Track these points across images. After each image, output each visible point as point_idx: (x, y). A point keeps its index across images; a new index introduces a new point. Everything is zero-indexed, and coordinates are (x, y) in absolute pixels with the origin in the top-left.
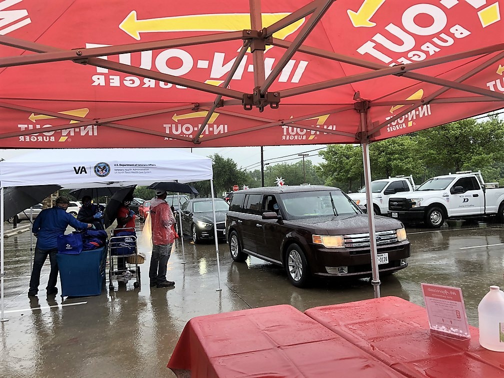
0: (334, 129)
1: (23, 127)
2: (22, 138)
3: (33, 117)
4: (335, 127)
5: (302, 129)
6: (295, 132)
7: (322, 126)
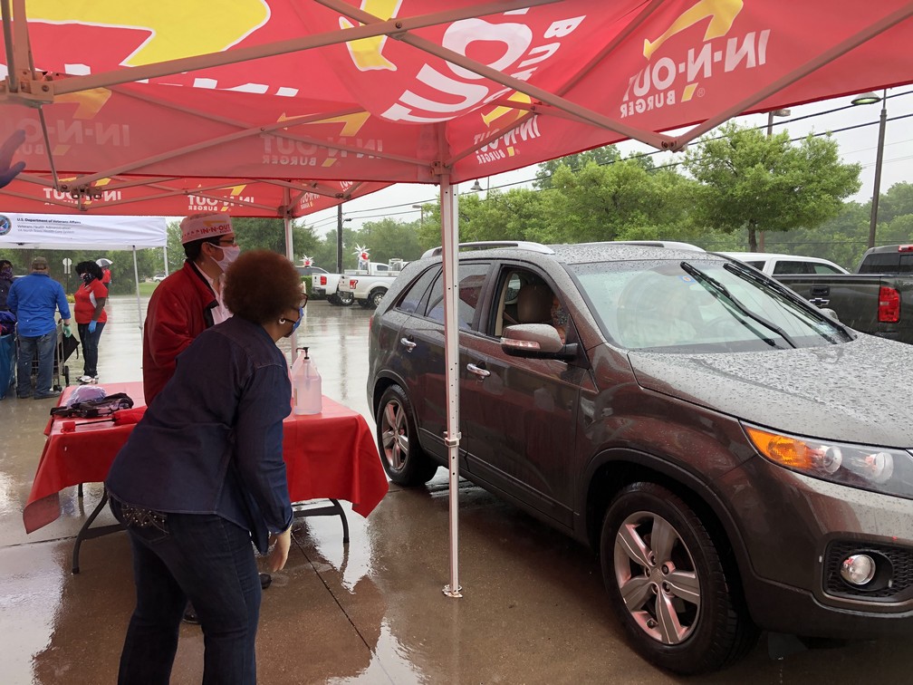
0: (252, 201)
4: (252, 199)
5: (212, 200)
6: (204, 203)
7: (237, 197)
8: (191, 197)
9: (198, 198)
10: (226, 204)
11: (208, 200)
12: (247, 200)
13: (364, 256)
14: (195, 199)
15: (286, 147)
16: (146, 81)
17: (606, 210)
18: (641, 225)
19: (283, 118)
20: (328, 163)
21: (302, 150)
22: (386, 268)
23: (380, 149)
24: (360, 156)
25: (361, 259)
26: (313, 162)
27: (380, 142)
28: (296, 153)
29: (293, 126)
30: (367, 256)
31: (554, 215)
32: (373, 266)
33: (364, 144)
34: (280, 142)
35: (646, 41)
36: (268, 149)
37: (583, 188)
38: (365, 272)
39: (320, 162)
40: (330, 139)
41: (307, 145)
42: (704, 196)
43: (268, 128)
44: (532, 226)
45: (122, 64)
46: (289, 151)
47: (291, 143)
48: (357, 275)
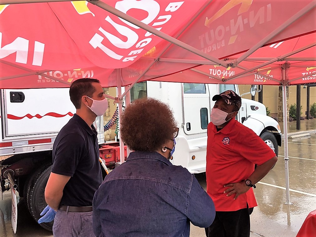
1: (304, 74)
3: (308, 69)
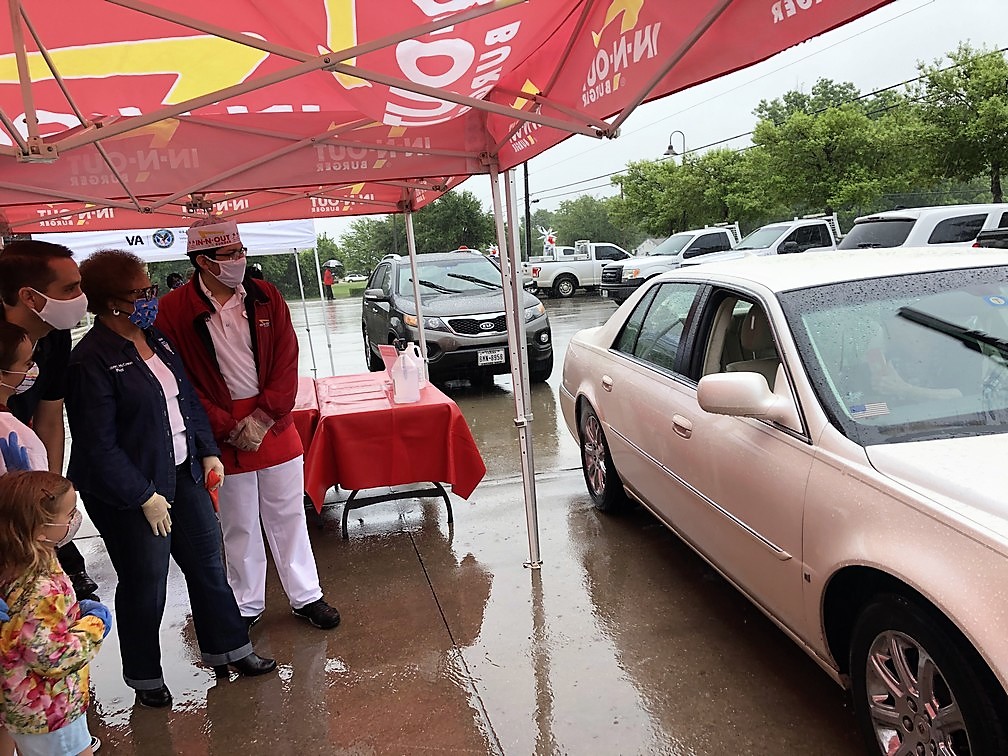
2: (42, 223)
4: (372, 196)
5: (334, 200)
6: (326, 204)
7: (357, 196)
8: (313, 199)
9: (320, 200)
10: (347, 203)
11: (330, 201)
12: (367, 197)
13: (550, 240)
14: (317, 201)
15: (337, 154)
16: (188, 114)
17: (818, 165)
18: (859, 181)
19: (332, 127)
20: (379, 164)
21: (353, 155)
22: (572, 252)
23: (428, 147)
24: (408, 155)
25: (548, 243)
26: (364, 166)
27: (427, 139)
28: (348, 159)
29: (342, 133)
30: (554, 240)
31: (755, 177)
32: (559, 251)
33: (412, 143)
34: (332, 149)
35: (594, 34)
36: (321, 158)
37: (787, 143)
38: (550, 258)
39: (371, 164)
40: (379, 141)
41: (357, 149)
42: (927, 141)
43: (318, 138)
44: (734, 191)
45: (164, 102)
46: (341, 158)
47: (342, 149)
48: (543, 261)
